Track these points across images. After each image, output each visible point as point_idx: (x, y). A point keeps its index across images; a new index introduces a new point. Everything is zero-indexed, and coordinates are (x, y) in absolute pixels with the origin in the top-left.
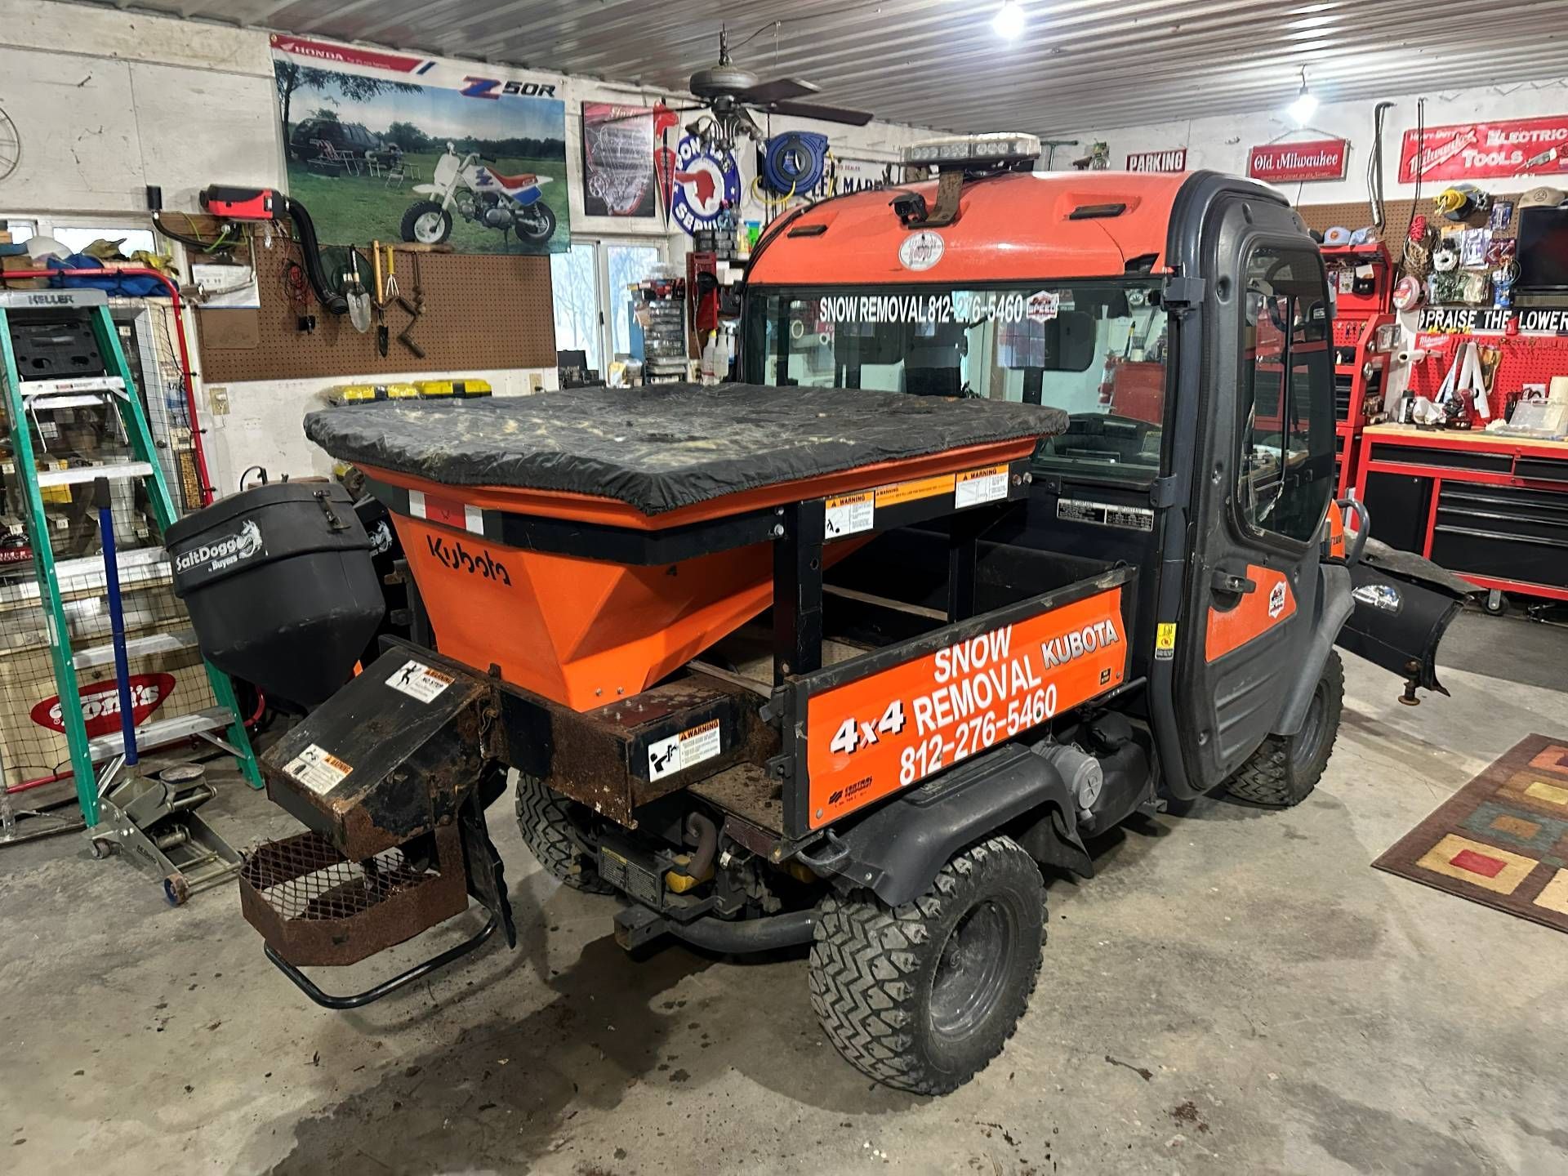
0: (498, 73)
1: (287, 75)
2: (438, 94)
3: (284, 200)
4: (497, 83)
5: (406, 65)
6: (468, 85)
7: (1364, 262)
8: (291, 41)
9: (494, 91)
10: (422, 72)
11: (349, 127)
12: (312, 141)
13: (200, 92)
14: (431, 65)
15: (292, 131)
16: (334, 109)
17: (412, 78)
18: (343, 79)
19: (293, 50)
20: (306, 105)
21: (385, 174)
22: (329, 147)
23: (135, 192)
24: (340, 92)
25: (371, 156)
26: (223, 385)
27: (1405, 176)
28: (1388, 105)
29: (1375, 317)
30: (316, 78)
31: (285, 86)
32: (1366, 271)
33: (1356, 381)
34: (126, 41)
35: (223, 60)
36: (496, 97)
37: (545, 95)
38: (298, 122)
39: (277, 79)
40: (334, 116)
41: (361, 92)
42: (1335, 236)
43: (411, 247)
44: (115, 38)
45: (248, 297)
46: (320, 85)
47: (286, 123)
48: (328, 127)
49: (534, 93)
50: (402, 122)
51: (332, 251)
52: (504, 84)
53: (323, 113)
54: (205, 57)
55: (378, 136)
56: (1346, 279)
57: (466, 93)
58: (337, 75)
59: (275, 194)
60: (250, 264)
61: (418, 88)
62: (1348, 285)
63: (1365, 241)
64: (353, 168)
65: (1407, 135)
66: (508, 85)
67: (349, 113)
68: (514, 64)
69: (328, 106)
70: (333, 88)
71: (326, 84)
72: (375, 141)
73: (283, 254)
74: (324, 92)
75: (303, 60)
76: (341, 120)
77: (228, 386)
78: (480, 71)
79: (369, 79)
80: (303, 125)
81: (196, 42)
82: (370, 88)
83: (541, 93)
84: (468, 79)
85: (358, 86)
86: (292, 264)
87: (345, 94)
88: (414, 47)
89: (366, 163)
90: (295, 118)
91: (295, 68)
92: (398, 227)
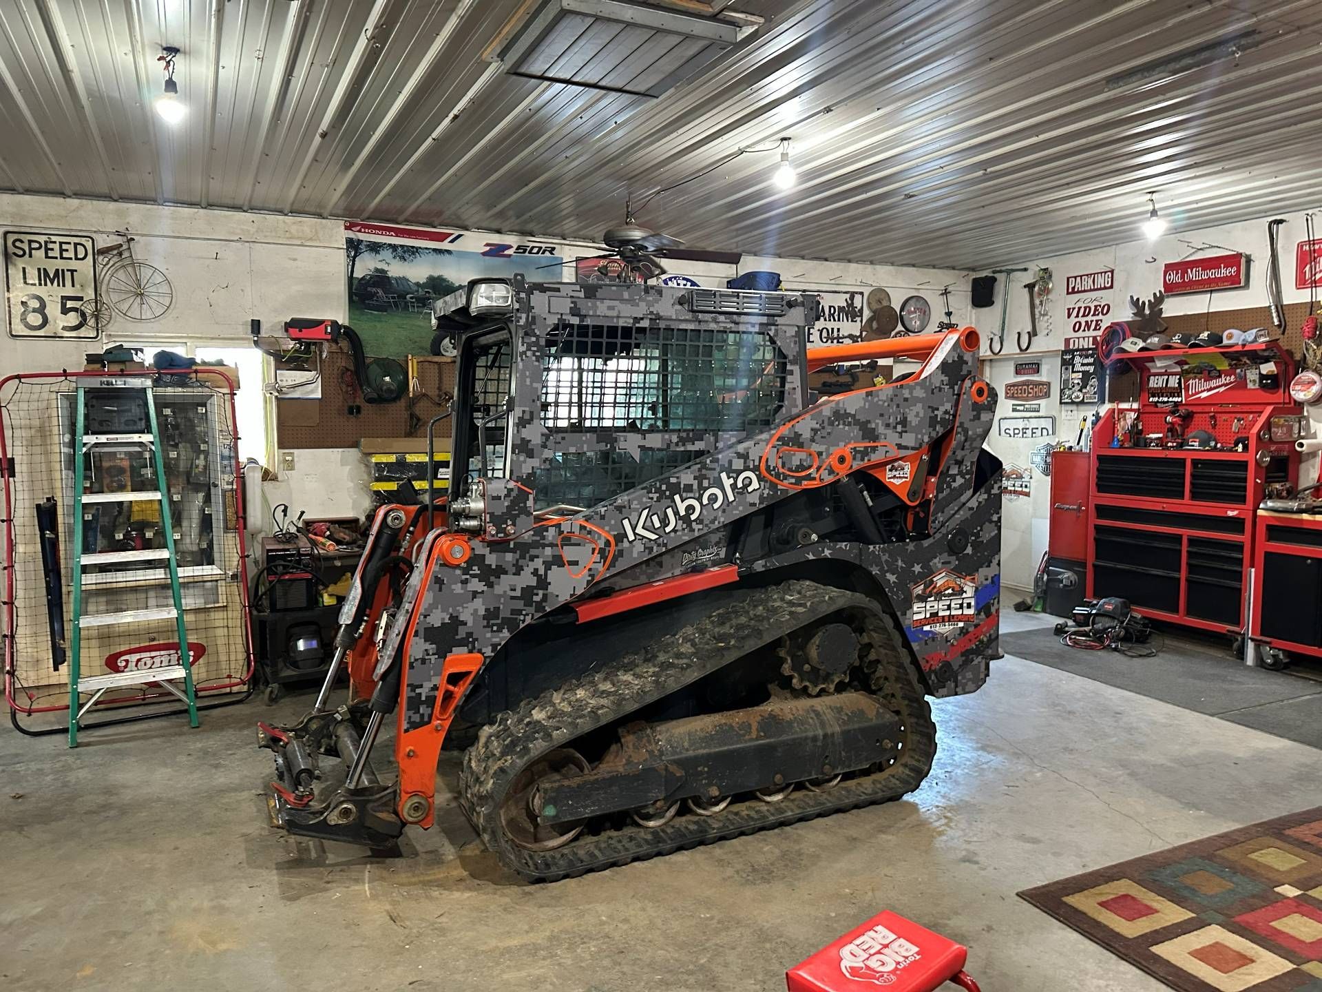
0: (512, 240)
1: (354, 247)
2: (463, 255)
3: (340, 327)
4: (510, 247)
5: (441, 237)
6: (488, 248)
7: (1267, 360)
8: (358, 225)
9: (506, 252)
10: (452, 241)
11: (396, 279)
12: (369, 289)
13: (295, 260)
14: (460, 236)
15: (355, 282)
16: (385, 267)
17: (445, 245)
18: (394, 247)
19: (360, 231)
20: (366, 265)
21: (420, 310)
22: (380, 292)
23: (245, 324)
24: (391, 256)
25: (411, 298)
26: (292, 451)
27: (1301, 283)
28: (1280, 222)
29: (1270, 408)
30: (375, 248)
31: (353, 254)
32: (1268, 368)
33: (1251, 467)
34: (248, 231)
35: (311, 239)
36: (509, 256)
37: (547, 254)
38: (360, 277)
39: (347, 249)
40: (386, 272)
41: (406, 256)
42: (1230, 337)
43: (437, 359)
44: (242, 230)
45: (312, 392)
46: (377, 252)
47: (351, 278)
48: (380, 279)
49: (538, 253)
50: (436, 274)
51: (378, 361)
52: (515, 247)
53: (377, 270)
54: (299, 238)
55: (418, 284)
56: (1252, 375)
57: (484, 254)
58: (390, 245)
59: (334, 323)
60: (316, 370)
61: (449, 252)
62: (1254, 381)
63: (1255, 340)
64: (396, 306)
65: (1300, 246)
66: (518, 248)
67: (396, 269)
68: (523, 233)
69: (381, 266)
70: (387, 254)
71: (381, 252)
72: (415, 288)
73: (342, 362)
74: (379, 257)
75: (365, 237)
76: (390, 274)
77: (296, 451)
78: (496, 239)
79: (413, 247)
80: (363, 278)
81: (294, 229)
82: (413, 253)
83: (543, 253)
84: (487, 245)
85: (404, 252)
86: (348, 370)
87: (394, 257)
88: (447, 225)
89: (406, 303)
90: (358, 274)
91: (360, 242)
92: (428, 344)
